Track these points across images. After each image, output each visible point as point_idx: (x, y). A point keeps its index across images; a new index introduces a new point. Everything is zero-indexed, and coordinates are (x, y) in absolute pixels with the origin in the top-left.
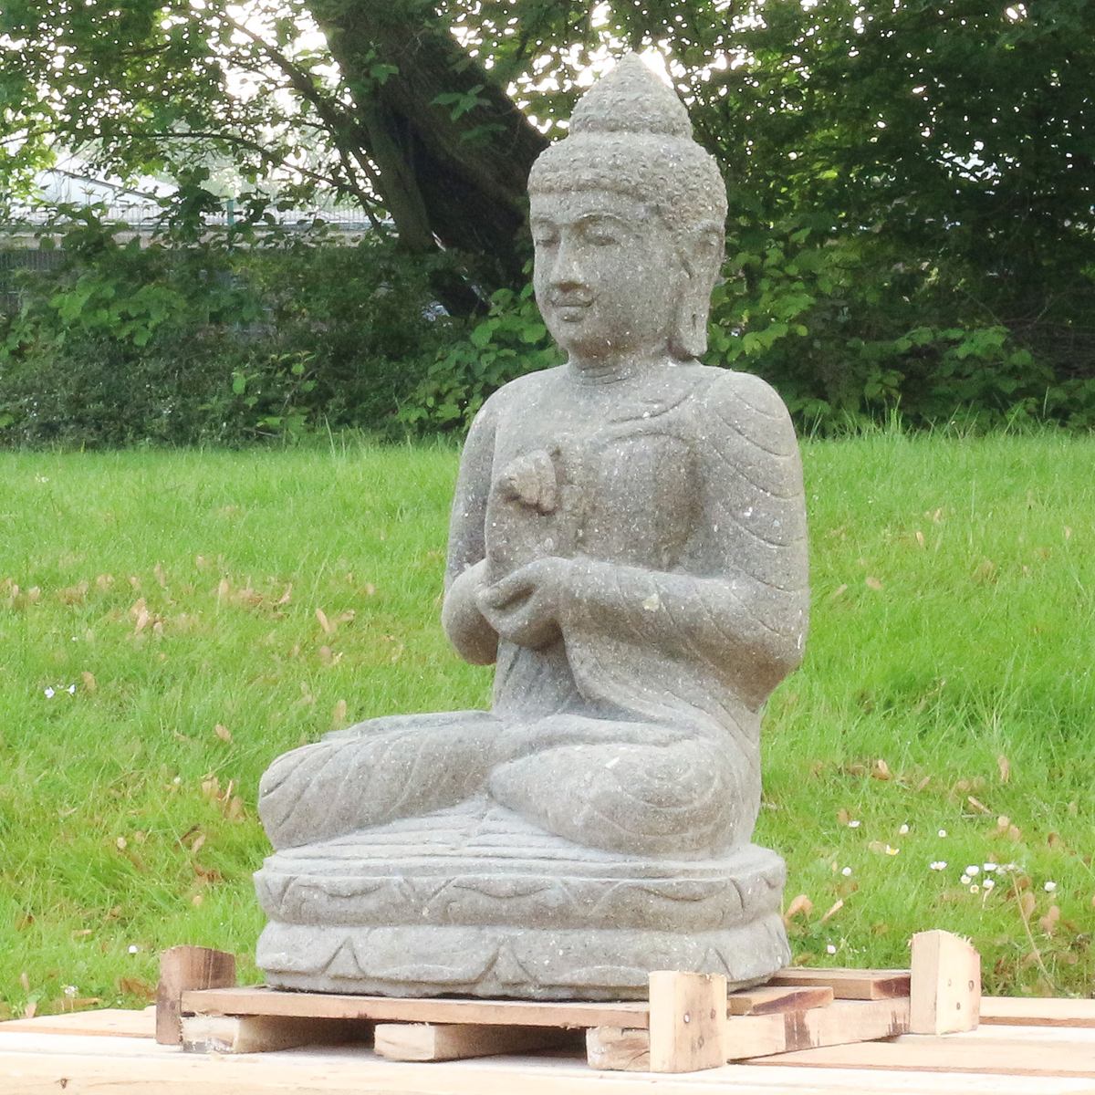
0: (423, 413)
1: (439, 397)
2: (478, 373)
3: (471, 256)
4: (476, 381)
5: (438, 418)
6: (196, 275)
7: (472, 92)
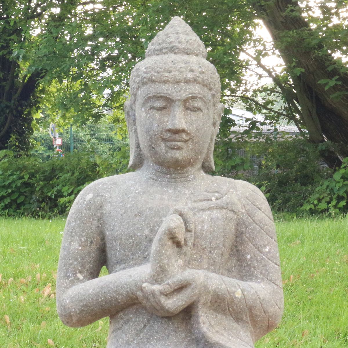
0: (312, 206)
1: (319, 200)
2: (335, 191)
3: (337, 144)
4: (334, 194)
5: (318, 209)
6: (227, 151)
7: (334, 79)
